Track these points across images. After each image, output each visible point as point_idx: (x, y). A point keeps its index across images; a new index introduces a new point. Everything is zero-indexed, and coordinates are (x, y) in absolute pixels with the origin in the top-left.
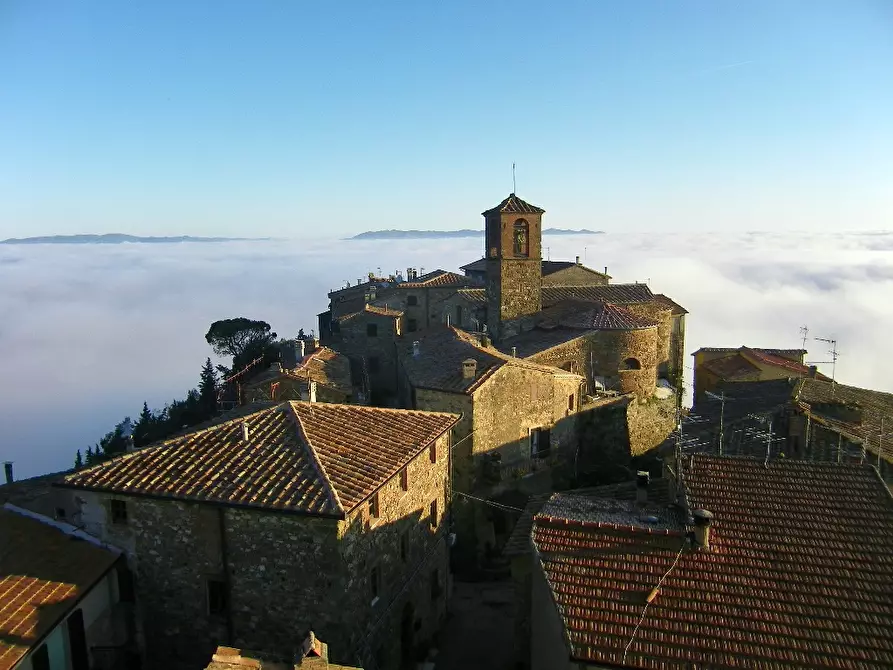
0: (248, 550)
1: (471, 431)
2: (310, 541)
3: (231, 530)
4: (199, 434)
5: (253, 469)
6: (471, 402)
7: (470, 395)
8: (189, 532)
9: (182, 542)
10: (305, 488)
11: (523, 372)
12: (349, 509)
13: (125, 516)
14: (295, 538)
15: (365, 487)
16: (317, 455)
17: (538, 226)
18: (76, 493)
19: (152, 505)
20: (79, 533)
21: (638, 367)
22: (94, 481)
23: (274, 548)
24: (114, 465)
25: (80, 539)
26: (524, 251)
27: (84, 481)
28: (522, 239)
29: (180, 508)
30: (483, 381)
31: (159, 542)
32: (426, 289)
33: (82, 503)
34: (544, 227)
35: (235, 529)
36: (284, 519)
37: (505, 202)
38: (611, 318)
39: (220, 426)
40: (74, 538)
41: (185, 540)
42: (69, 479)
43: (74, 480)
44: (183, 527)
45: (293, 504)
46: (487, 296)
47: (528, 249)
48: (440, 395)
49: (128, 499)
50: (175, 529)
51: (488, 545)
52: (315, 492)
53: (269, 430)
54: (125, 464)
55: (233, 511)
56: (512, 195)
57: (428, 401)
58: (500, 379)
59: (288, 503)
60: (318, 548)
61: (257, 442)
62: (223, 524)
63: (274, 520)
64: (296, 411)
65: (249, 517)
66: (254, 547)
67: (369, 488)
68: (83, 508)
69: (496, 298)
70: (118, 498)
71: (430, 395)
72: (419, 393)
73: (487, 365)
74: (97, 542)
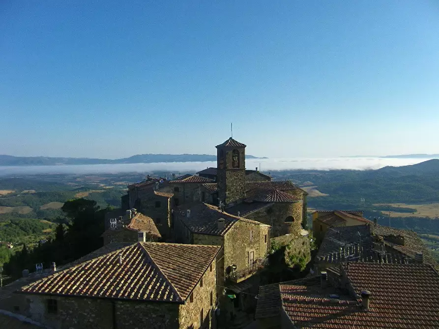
0: (127, 324)
1: (223, 254)
2: (163, 316)
3: (118, 313)
4: (94, 261)
5: (128, 278)
6: (223, 240)
7: (223, 236)
8: (93, 315)
9: (89, 322)
10: (160, 287)
11: (246, 224)
12: (185, 298)
13: (56, 309)
14: (154, 316)
15: (189, 285)
16: (161, 270)
17: (243, 153)
18: (28, 297)
19: (73, 301)
20: (28, 320)
21: (293, 220)
22: (39, 289)
23: (143, 322)
24: (49, 280)
25: (28, 323)
26: (236, 165)
27: (33, 289)
28: (236, 159)
29: (89, 303)
30: (229, 229)
31: (76, 322)
32: (183, 183)
33: (31, 302)
34: (246, 153)
35: (121, 313)
36: (149, 306)
37: (227, 141)
38: (279, 197)
39: (105, 256)
40: (25, 323)
41: (91, 320)
42: (25, 289)
43: (28, 289)
44: (90, 313)
45: (155, 297)
46: (218, 187)
47: (239, 163)
48: (207, 237)
49: (59, 299)
50: (86, 314)
51: (232, 313)
52: (165, 290)
53: (132, 258)
54: (55, 279)
55: (121, 303)
56: (231, 138)
57: (200, 240)
58: (236, 228)
59: (152, 296)
60: (168, 320)
61: (127, 264)
62: (114, 310)
63: (143, 306)
64: (144, 247)
65: (128, 305)
66: (131, 322)
67: (191, 286)
68: (31, 305)
69: (224, 188)
70: (53, 298)
71: (201, 237)
72: (195, 236)
73: (229, 221)
74: (38, 324)
